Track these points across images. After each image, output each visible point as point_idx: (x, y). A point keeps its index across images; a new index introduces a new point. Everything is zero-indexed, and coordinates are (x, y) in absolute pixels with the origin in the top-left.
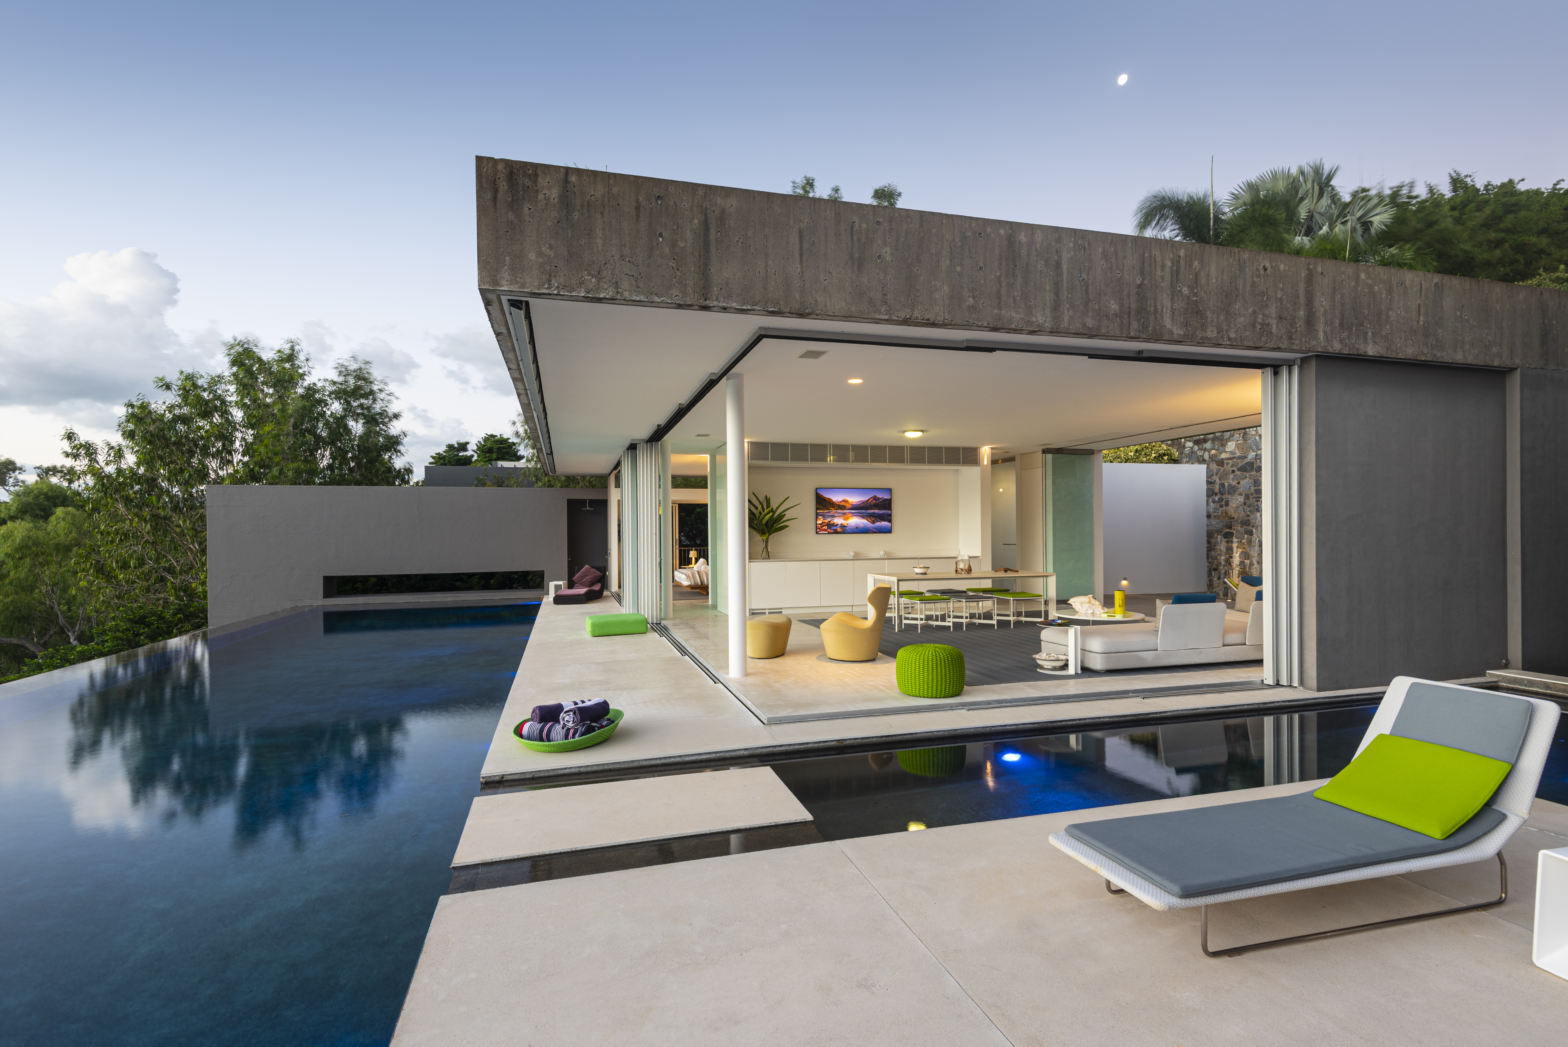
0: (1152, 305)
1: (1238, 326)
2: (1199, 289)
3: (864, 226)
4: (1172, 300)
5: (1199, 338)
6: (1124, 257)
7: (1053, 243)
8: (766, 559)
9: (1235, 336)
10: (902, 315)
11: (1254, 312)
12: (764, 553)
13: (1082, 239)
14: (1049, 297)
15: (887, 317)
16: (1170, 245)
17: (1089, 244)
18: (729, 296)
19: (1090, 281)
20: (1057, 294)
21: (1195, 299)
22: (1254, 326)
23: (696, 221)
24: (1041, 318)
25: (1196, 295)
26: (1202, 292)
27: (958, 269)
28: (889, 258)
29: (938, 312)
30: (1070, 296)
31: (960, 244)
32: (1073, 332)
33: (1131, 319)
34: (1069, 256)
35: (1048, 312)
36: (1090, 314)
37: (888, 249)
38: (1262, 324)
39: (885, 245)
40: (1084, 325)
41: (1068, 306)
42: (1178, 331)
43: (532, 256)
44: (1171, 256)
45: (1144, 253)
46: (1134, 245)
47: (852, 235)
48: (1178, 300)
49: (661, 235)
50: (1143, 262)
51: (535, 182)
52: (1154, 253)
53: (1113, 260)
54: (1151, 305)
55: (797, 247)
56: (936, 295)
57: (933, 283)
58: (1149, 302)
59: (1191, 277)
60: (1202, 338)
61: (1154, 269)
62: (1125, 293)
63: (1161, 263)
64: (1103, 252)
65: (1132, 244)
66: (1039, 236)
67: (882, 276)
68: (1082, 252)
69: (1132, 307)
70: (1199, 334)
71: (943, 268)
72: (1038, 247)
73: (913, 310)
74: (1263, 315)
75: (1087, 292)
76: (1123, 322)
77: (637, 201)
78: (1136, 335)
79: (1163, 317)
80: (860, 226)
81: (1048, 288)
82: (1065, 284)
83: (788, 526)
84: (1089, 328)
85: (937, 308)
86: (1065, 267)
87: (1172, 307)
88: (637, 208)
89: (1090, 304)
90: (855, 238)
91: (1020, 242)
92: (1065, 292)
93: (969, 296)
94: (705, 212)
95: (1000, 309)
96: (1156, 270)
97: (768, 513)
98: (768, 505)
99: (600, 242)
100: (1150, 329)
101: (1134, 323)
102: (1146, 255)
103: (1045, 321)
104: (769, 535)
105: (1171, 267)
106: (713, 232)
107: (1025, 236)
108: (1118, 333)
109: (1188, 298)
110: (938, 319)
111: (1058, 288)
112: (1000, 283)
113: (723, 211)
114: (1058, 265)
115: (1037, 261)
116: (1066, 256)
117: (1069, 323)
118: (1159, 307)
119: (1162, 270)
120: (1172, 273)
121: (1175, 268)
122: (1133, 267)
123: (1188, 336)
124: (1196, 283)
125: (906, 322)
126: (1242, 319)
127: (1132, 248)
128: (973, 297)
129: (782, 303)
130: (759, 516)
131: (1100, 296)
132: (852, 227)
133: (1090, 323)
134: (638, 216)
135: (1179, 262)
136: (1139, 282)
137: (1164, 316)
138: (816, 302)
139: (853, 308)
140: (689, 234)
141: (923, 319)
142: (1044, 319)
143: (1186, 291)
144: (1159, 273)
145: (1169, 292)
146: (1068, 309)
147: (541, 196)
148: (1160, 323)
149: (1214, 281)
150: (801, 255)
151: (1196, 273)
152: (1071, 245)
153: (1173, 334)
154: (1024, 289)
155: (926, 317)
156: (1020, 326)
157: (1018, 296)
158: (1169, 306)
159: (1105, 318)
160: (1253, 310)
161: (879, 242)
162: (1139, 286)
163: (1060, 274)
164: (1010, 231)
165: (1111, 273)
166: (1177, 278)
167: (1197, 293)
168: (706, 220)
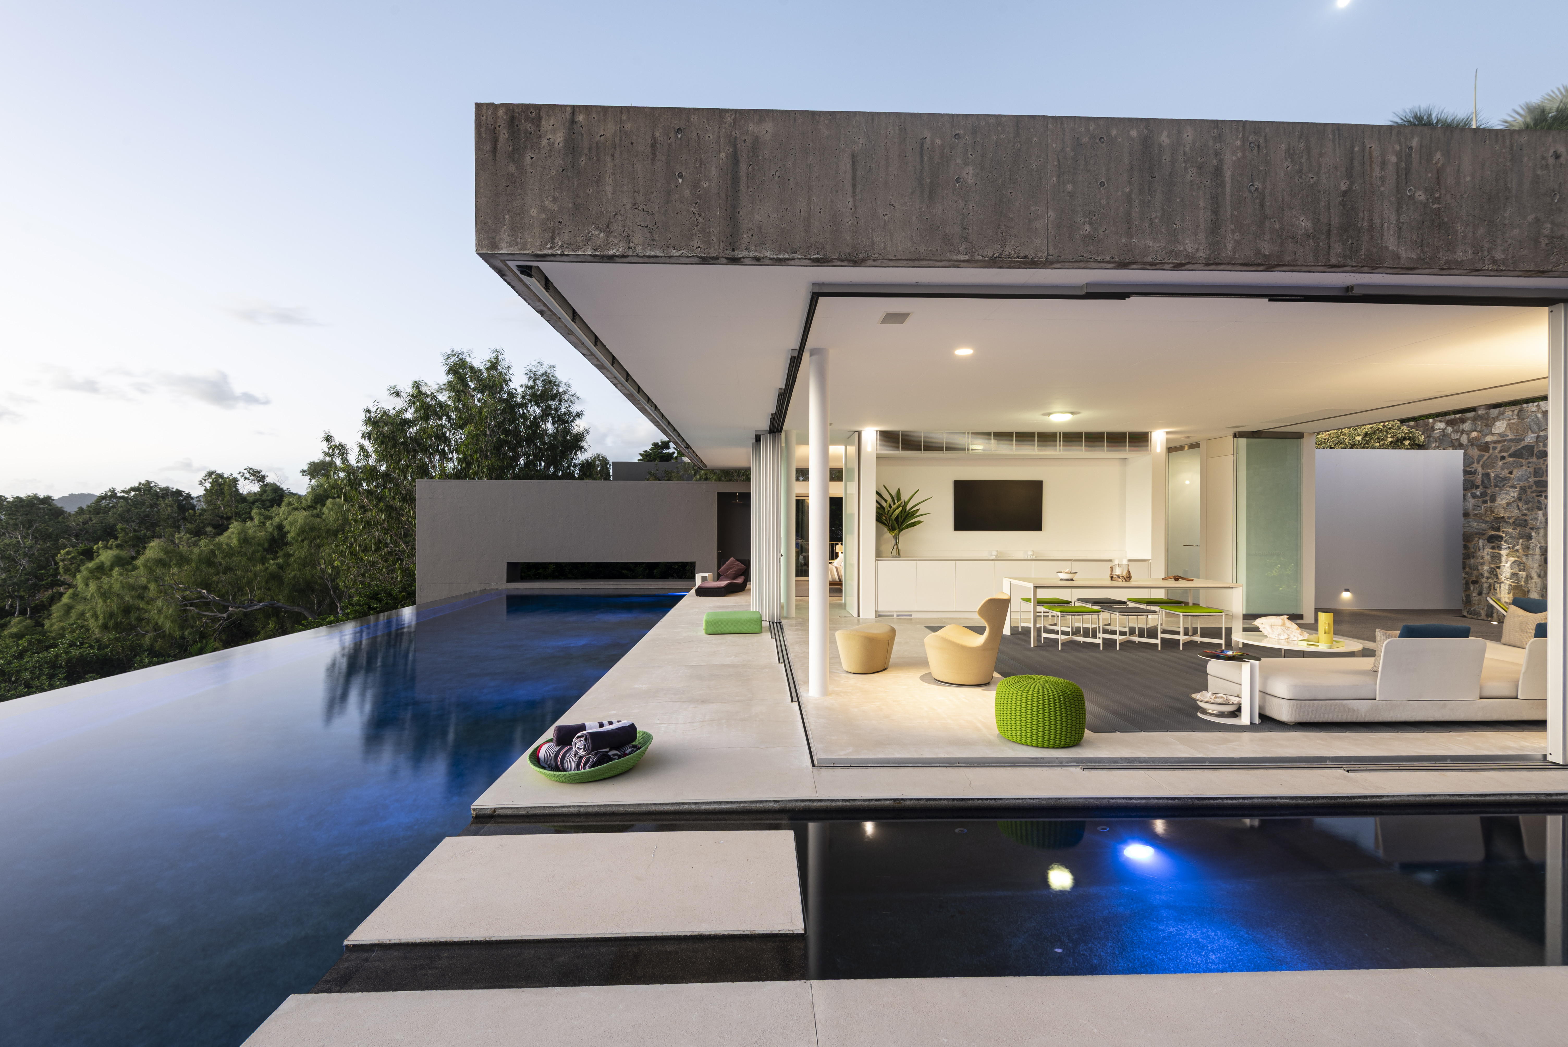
0: (1366, 218)
1: (1509, 241)
2: (1443, 192)
3: (938, 141)
4: (1397, 210)
5: (1443, 262)
6: (1321, 155)
7: (1211, 143)
8: (896, 557)
9: (1503, 257)
10: (990, 252)
11: (1537, 220)
12: (894, 550)
13: (1255, 133)
14: (1204, 216)
15: (967, 257)
16: (1394, 132)
17: (1266, 141)
18: (762, 244)
19: (1267, 191)
20: (1216, 212)
21: (1435, 206)
22: (1536, 241)
23: (723, 155)
24: (1191, 245)
25: (1438, 200)
26: (1449, 196)
27: (1070, 187)
28: (971, 181)
29: (1039, 246)
30: (1235, 213)
31: (1072, 154)
32: (1240, 262)
33: (1332, 240)
34: (1234, 158)
35: (1202, 236)
36: (1267, 236)
37: (970, 169)
38: (1551, 238)
39: (966, 163)
40: (1258, 252)
41: (1233, 227)
42: (1407, 254)
43: (534, 212)
44: (1397, 147)
45: (1353, 147)
46: (1337, 137)
47: (922, 154)
48: (1408, 209)
49: (680, 176)
50: (1352, 160)
51: (539, 126)
52: (1368, 146)
53: (1303, 160)
54: (1363, 218)
55: (849, 176)
56: (1037, 224)
57: (1033, 208)
58: (1361, 215)
59: (1430, 175)
60: (1447, 262)
61: (1369, 168)
62: (1322, 204)
63: (1380, 159)
64: (1288, 150)
65: (1334, 136)
66: (1189, 135)
67: (962, 205)
68: (1255, 152)
69: (1333, 223)
70: (1443, 256)
71: (1048, 187)
72: (1187, 149)
73: (1003, 246)
74: (1553, 223)
75: (1262, 206)
76: (1318, 245)
77: (654, 138)
78: (1339, 262)
79: (1382, 235)
80: (933, 142)
81: (1202, 204)
82: (1228, 198)
83: (922, 522)
84: (1265, 256)
85: (1038, 241)
86: (1228, 174)
87: (1398, 220)
88: (653, 146)
89: (1267, 223)
90: (926, 159)
91: (1160, 145)
92: (1229, 209)
93: (1084, 223)
94: (733, 142)
95: (1130, 236)
96: (1372, 169)
97: (898, 508)
98: (899, 499)
99: (609, 189)
100: (1362, 253)
101: (1336, 245)
102: (1356, 149)
103: (1197, 249)
104: (900, 531)
105: (1397, 164)
106: (743, 166)
107: (1168, 136)
108: (1310, 259)
109: (1425, 206)
110: (1039, 255)
111: (1217, 204)
112: (1129, 201)
113: (756, 139)
114: (1218, 171)
115: (1186, 168)
116: (1229, 159)
117: (1234, 251)
118: (1377, 221)
119: (1382, 169)
120: (1398, 172)
121: (1403, 164)
122: (1336, 168)
123: (1424, 259)
124: (1438, 184)
125: (994, 262)
126: (1516, 231)
127: (1333, 141)
128: (1091, 224)
129: (828, 247)
130: (889, 511)
131: (1283, 210)
132: (922, 144)
133: (1267, 248)
134: (654, 155)
135: (1410, 155)
136: (1344, 188)
137: (1385, 234)
138: (873, 243)
139: (922, 248)
140: (714, 172)
141: (1018, 257)
142: (1196, 246)
143: (1420, 196)
144: (1377, 173)
145: (1393, 199)
146: (1233, 232)
147: (544, 142)
148: (1378, 244)
149: (1468, 179)
150: (854, 186)
151: (1438, 170)
152: (1238, 143)
153: (1399, 258)
154: (1165, 207)
155: (1022, 254)
156: (1160, 258)
157: (1156, 217)
158: (1393, 219)
159: (1290, 240)
160: (1536, 218)
161: (959, 161)
162: (1345, 194)
163: (1222, 185)
164: (1146, 132)
165: (1301, 177)
166: (1406, 178)
167: (1439, 198)
168: (735, 152)
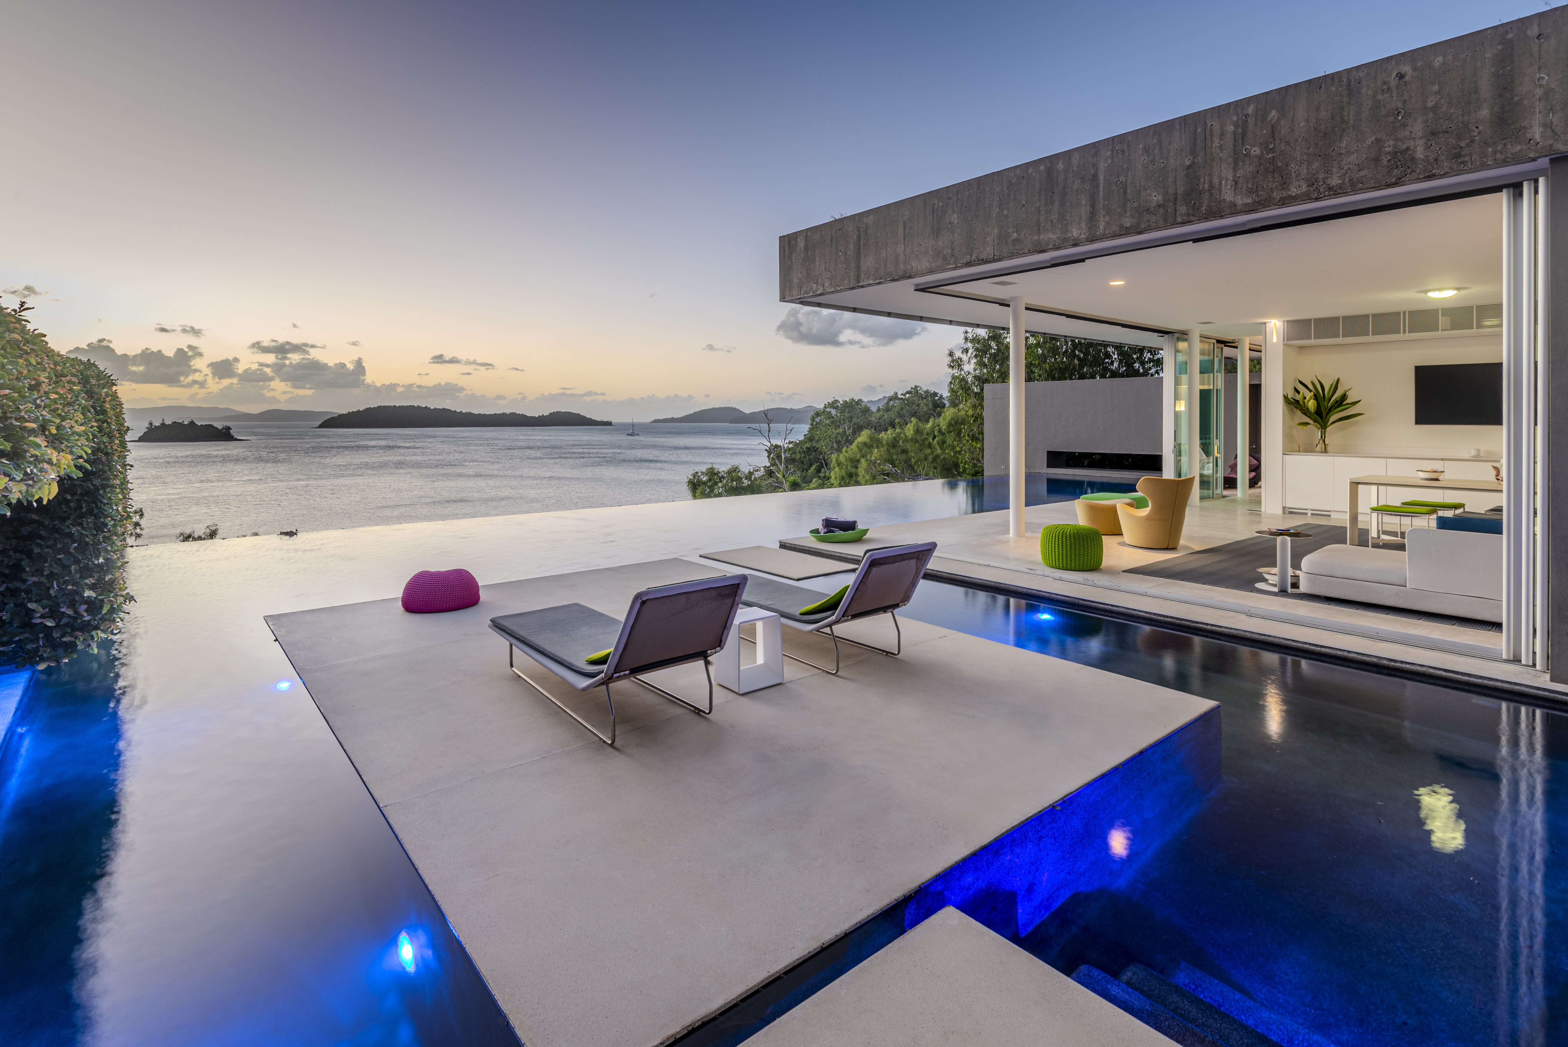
0: (1207, 181)
1: (1346, 167)
2: (1277, 142)
3: (941, 204)
4: (1234, 168)
5: (1277, 200)
6: (1170, 143)
7: (1090, 159)
9: (1340, 182)
10: (964, 261)
11: (1378, 140)
12: (1318, 445)
13: (1121, 143)
14: (1084, 211)
15: (954, 266)
16: (1232, 107)
17: (1129, 146)
18: (868, 278)
19: (1129, 181)
20: (1093, 206)
21: (1270, 156)
22: (1377, 160)
23: (855, 237)
24: (1075, 232)
25: (1272, 150)
26: (1283, 144)
27: (1005, 212)
28: (956, 222)
29: (988, 251)
30: (1106, 203)
31: (1007, 191)
32: (1109, 236)
33: (1178, 204)
34: (1106, 165)
35: (1083, 224)
36: (1128, 214)
37: (955, 215)
38: (1395, 154)
39: (953, 212)
40: (1121, 226)
41: (1104, 213)
42: (1241, 200)
43: (795, 280)
44: (1235, 118)
45: (1196, 129)
46: (1183, 126)
47: (933, 213)
48: (1243, 165)
49: (840, 251)
50: (1195, 140)
51: (797, 241)
52: (1209, 125)
53: (1156, 152)
54: (1204, 182)
55: (902, 234)
56: (988, 239)
57: (986, 230)
58: (1202, 180)
59: (1265, 132)
60: (1282, 199)
61: (1209, 142)
62: (1170, 180)
63: (1219, 132)
64: (1145, 148)
65: (1180, 126)
66: (1076, 158)
67: (951, 237)
68: (1120, 157)
69: (1179, 192)
70: (1277, 195)
71: (994, 215)
72: (1075, 169)
73: (971, 256)
74: (1397, 139)
75: (1125, 193)
76: (1167, 211)
77: (832, 236)
78: (1184, 220)
79: (1221, 191)
80: (938, 205)
81: (1083, 202)
82: (1101, 194)
83: (1364, 414)
84: (1127, 228)
85: (989, 249)
86: (1101, 177)
87: (1235, 176)
88: (831, 239)
89: (1129, 204)
90: (935, 215)
91: (1058, 171)
92: (1102, 201)
93: (1013, 232)
94: (858, 229)
95: (1039, 234)
96: (1212, 142)
98: (1335, 389)
99: (817, 263)
100: (1203, 209)
101: (1181, 208)
102: (1199, 130)
103: (1080, 234)
104: (1331, 423)
105: (1234, 132)
106: (862, 240)
107: (1063, 163)
108: (1161, 223)
109: (1260, 158)
110: (989, 257)
111: (1094, 200)
112: (1039, 211)
113: (867, 226)
114: (1095, 177)
115: (1073, 182)
116: (1102, 166)
117: (1105, 229)
118: (1216, 181)
119: (1221, 139)
120: (1235, 137)
121: (1240, 130)
122: (1182, 149)
123: (1259, 202)
124: (1273, 137)
125: (969, 264)
126: (1353, 158)
127: (1180, 130)
128: (1017, 232)
129: (894, 273)
131: (1140, 192)
132: (933, 207)
133: (1128, 222)
134: (832, 243)
135: (1246, 121)
136: (1188, 163)
137: (1223, 189)
138: (912, 267)
139: (933, 265)
140: (852, 246)
141: (979, 261)
142: (1079, 232)
143: (1256, 151)
144: (1216, 143)
145: (1230, 160)
146: (1104, 216)
147: (798, 248)
148: (1217, 199)
149: (1303, 124)
150: (904, 239)
151: (1272, 126)
152: (1109, 153)
153: (1235, 206)
154: (1060, 210)
155: (981, 258)
156: (1057, 245)
157: (1055, 218)
158: (1230, 176)
159: (1145, 212)
160: (1376, 140)
161: (950, 212)
162: (1189, 167)
163: (1098, 186)
164: (1049, 164)
165: (1154, 165)
166: (1242, 141)
167: (1274, 148)
168: (859, 234)
